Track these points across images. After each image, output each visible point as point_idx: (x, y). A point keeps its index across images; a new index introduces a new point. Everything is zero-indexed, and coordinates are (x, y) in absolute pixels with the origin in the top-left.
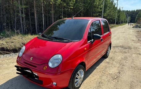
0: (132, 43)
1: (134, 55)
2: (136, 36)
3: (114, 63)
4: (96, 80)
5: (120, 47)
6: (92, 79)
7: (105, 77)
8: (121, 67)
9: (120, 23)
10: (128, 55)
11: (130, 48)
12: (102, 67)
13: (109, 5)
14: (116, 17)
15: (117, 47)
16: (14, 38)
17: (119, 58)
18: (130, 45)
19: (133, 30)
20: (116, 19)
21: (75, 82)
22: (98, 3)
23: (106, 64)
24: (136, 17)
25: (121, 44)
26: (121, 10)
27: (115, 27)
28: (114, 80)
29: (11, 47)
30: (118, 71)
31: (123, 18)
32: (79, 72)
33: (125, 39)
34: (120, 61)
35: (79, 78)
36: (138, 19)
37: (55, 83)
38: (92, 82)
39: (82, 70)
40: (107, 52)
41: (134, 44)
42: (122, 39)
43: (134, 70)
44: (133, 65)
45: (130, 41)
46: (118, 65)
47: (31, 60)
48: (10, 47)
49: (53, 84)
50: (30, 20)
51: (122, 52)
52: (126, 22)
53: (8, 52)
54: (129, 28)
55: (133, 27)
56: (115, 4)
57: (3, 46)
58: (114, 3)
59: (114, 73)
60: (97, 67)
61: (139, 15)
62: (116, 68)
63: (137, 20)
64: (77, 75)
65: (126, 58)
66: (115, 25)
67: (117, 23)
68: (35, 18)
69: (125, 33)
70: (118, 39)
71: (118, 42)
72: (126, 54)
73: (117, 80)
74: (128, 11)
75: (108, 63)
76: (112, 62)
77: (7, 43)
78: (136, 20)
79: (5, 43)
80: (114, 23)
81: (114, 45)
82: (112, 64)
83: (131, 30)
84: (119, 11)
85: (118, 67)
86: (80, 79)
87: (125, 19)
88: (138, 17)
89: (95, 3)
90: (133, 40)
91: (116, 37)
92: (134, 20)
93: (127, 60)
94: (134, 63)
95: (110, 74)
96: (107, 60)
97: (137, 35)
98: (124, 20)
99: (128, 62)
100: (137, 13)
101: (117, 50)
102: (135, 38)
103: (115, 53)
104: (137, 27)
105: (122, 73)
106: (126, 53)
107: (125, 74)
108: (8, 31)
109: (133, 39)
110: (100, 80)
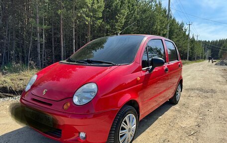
0: (217, 85)
1: (221, 101)
2: (222, 76)
3: (189, 111)
4: (158, 137)
5: (197, 89)
6: (151, 135)
7: (174, 132)
8: (201, 118)
9: (194, 58)
10: (210, 100)
11: (213, 91)
12: (168, 117)
13: (176, 31)
14: (189, 49)
15: (192, 89)
16: (24, 73)
17: (196, 105)
18: (214, 87)
19: (217, 68)
20: (188, 53)
21: (120, 135)
22: (159, 27)
23: (175, 113)
24: (220, 50)
25: (198, 86)
26: (196, 40)
27: (188, 64)
28: (191, 137)
29: (18, 87)
30: (196, 124)
31: (199, 51)
32: (126, 118)
33: (204, 80)
34: (199, 108)
35: (127, 130)
36: (222, 53)
37: (83, 135)
38: (151, 139)
39: (134, 116)
40: (175, 94)
41: (219, 86)
42: (199, 80)
43: (225, 122)
44: (221, 114)
45: (213, 83)
46: (196, 115)
47: (44, 93)
48: (16, 86)
49: (79, 136)
50: (53, 48)
51: (202, 97)
52: (205, 58)
53: (12, 95)
54: (211, 66)
55: (216, 64)
56: (186, 30)
57: (5, 85)
58: (184, 28)
59: (189, 126)
60: (160, 117)
61: (224, 47)
62: (193, 119)
63: (221, 56)
64: (123, 122)
65: (208, 105)
66: (187, 61)
67: (190, 59)
68: (61, 45)
69: (204, 72)
70: (193, 79)
71: (193, 83)
72: (207, 100)
73: (195, 137)
74: (205, 41)
75: (179, 111)
76: (184, 111)
77: (12, 80)
78: (219, 55)
79: (9, 81)
80: (185, 59)
81: (187, 87)
82: (186, 113)
83: (214, 69)
84: (193, 41)
85: (197, 118)
86: (129, 131)
87: (202, 53)
88: (223, 50)
89: (155, 27)
90: (218, 81)
91: (189, 77)
92: (217, 55)
93: (210, 108)
94: (223, 112)
95: (182, 127)
96: (176, 107)
97: (223, 74)
98: (201, 55)
99: (212, 110)
100: (221, 45)
101: (192, 93)
102: (220, 79)
103: (189, 98)
104: (222, 64)
105: (202, 126)
106: (208, 98)
107: (208, 128)
108: (17, 63)
109: (217, 79)
110: (165, 137)
